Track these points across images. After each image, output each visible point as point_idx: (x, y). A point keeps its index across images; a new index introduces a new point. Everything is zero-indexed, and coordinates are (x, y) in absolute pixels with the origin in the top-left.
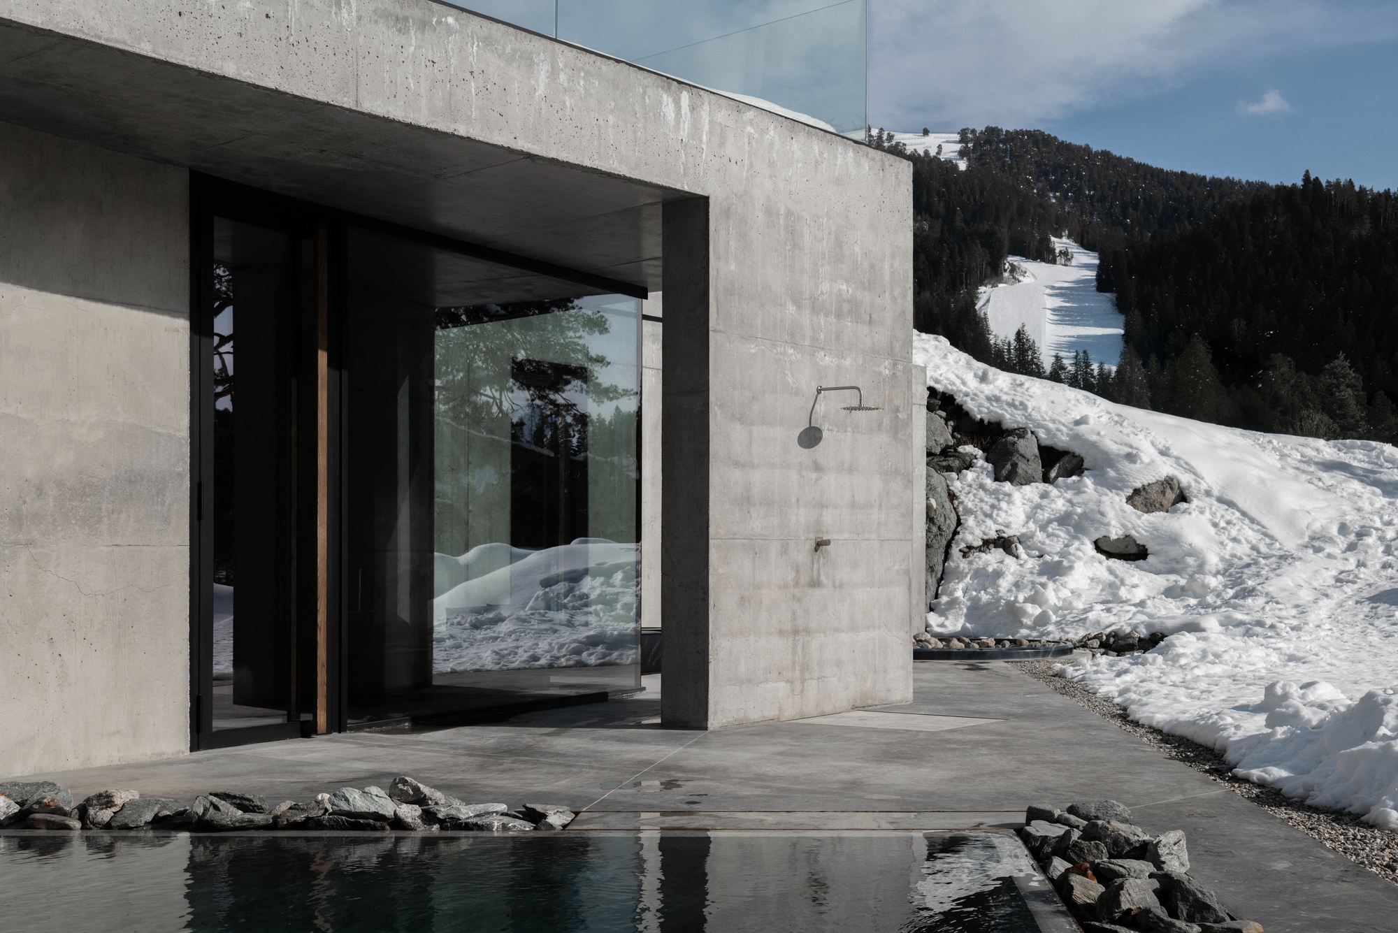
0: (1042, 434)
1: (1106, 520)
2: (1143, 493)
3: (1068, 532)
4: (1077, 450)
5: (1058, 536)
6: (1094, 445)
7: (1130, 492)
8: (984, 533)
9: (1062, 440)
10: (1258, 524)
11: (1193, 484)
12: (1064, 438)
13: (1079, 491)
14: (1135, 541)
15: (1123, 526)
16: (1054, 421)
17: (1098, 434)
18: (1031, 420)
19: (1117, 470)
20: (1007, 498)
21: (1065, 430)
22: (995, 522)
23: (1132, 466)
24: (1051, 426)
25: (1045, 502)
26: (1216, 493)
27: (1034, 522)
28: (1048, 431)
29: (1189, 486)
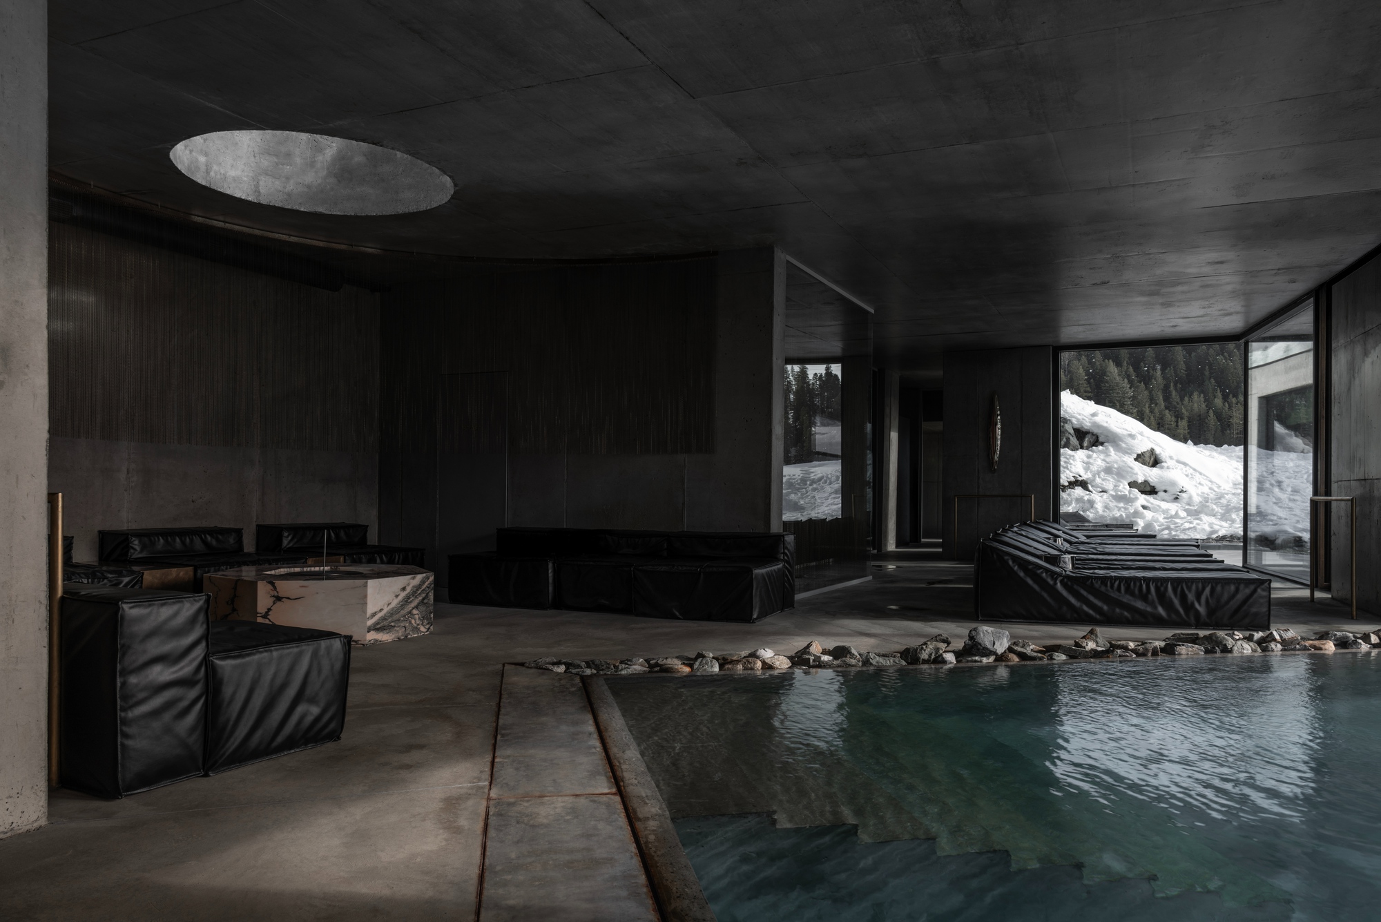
0: (1074, 421)
1: (1135, 472)
2: (1142, 457)
3: (1114, 478)
4: (1095, 431)
5: (1108, 480)
6: (1106, 429)
7: (1135, 456)
8: (1067, 478)
9: (1087, 425)
10: (1204, 475)
11: (1162, 452)
12: (1088, 424)
13: (1108, 455)
14: (1149, 484)
15: (1144, 475)
16: (1080, 414)
17: (1107, 422)
18: (1067, 413)
19: (1126, 443)
20: (1072, 458)
21: (1087, 419)
22: (1071, 472)
23: (1133, 441)
24: (1079, 417)
25: (1091, 461)
26: (1175, 458)
27: (1090, 472)
28: (1078, 419)
29: (1161, 454)
